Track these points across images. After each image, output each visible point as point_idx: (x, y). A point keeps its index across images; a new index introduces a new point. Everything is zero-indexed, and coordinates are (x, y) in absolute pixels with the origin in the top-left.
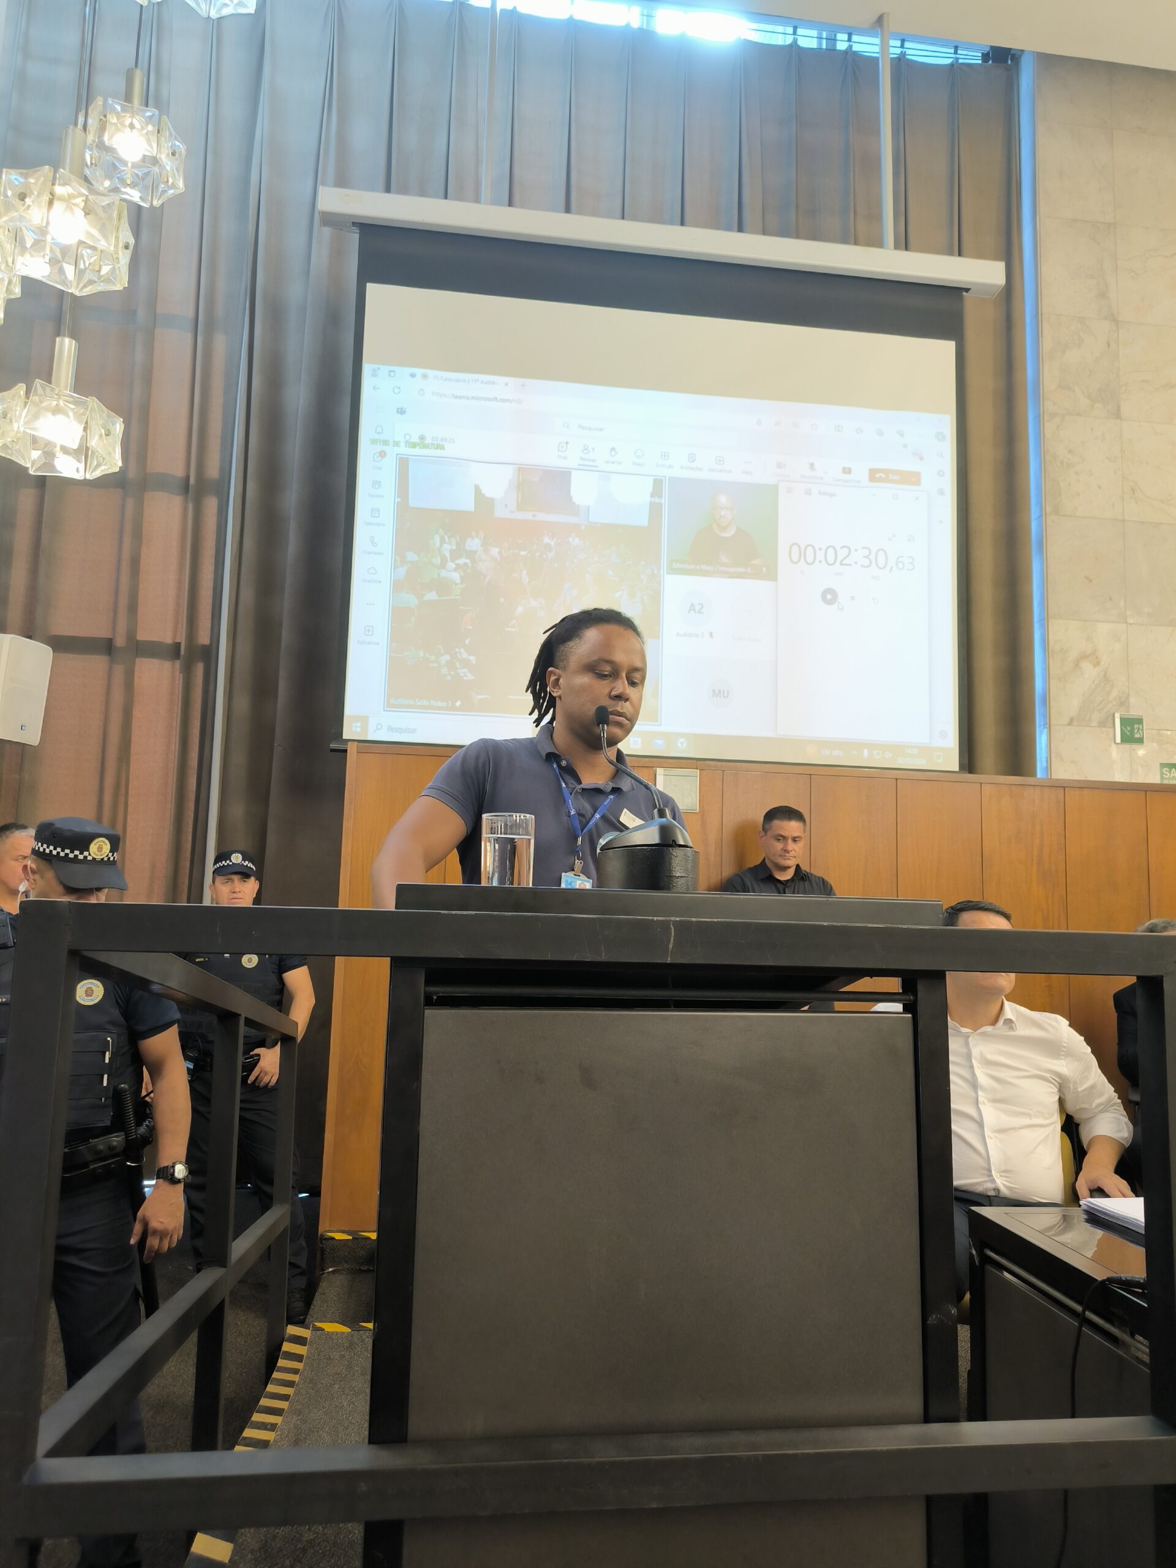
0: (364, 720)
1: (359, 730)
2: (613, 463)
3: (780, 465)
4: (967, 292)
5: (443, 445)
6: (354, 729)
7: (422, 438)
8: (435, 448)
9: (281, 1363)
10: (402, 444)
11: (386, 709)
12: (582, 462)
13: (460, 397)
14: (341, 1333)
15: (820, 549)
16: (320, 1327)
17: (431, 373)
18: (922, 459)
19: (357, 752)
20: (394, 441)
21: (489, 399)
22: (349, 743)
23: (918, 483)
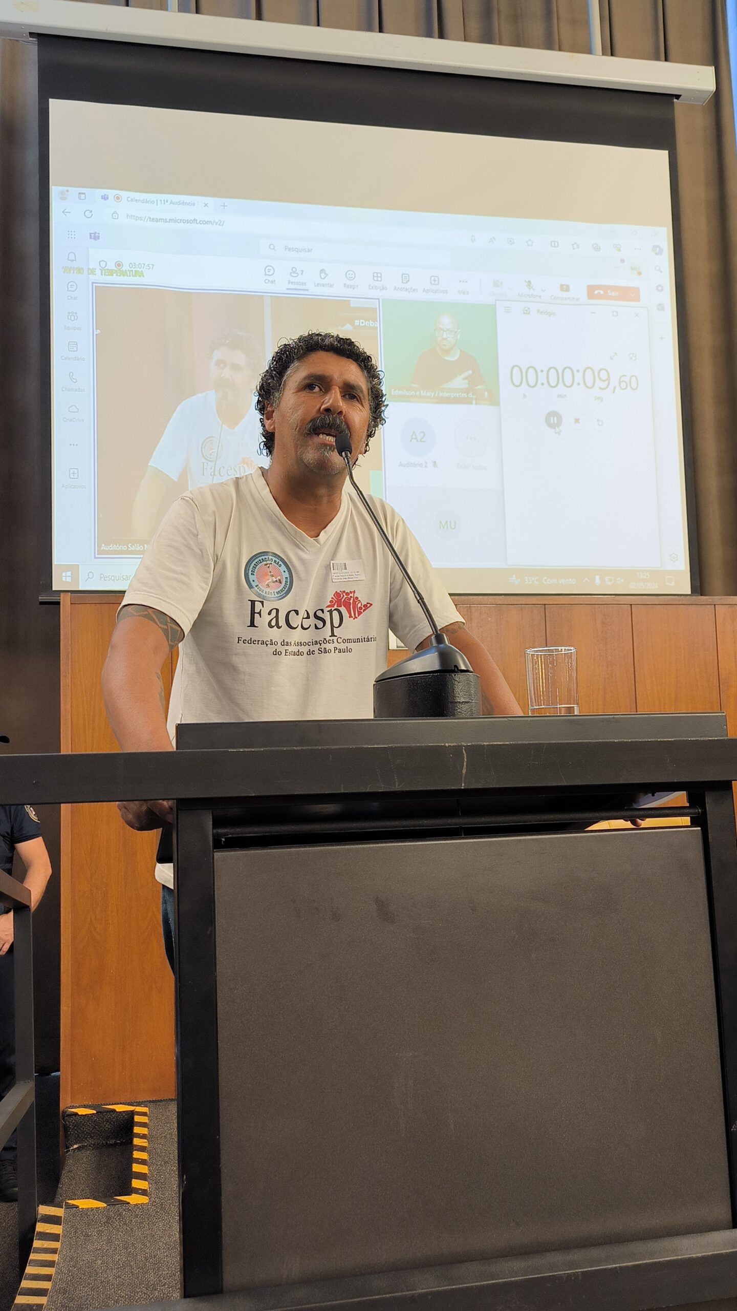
0: (74, 569)
1: (69, 580)
2: (323, 285)
3: (496, 284)
4: (678, 99)
5: (142, 271)
6: (64, 579)
7: (119, 265)
8: (133, 276)
9: (37, 1244)
10: (98, 272)
11: (97, 556)
12: (290, 286)
13: (157, 220)
14: (97, 1208)
15: (542, 371)
16: (73, 1205)
17: (124, 194)
18: (639, 273)
19: (71, 604)
20: (89, 269)
21: (188, 221)
22: (62, 595)
23: (637, 299)
